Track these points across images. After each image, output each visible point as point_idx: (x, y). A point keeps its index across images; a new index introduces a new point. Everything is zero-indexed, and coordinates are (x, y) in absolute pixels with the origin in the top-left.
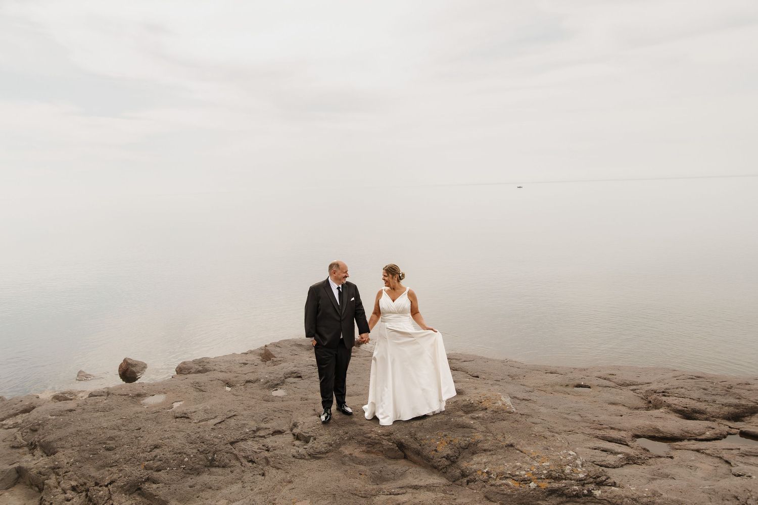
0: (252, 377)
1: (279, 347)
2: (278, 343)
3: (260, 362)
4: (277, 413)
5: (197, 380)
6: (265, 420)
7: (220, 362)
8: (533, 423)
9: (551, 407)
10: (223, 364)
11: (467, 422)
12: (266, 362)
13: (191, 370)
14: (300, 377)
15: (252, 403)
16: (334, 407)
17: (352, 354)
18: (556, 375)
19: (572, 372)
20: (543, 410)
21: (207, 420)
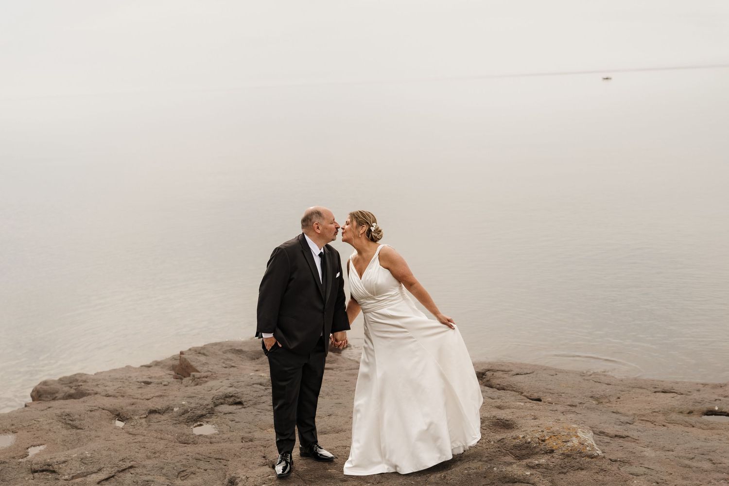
0: (159, 404)
1: (204, 354)
2: (203, 348)
3: (173, 379)
4: (201, 462)
5: (67, 411)
6: (183, 474)
7: (105, 380)
8: (632, 474)
9: (663, 449)
10: (110, 384)
11: (520, 473)
12: (181, 379)
13: (57, 395)
14: (240, 403)
15: (160, 446)
16: (296, 452)
17: (327, 365)
18: (672, 395)
19: (699, 390)
20: (649, 453)
21: (85, 475)
